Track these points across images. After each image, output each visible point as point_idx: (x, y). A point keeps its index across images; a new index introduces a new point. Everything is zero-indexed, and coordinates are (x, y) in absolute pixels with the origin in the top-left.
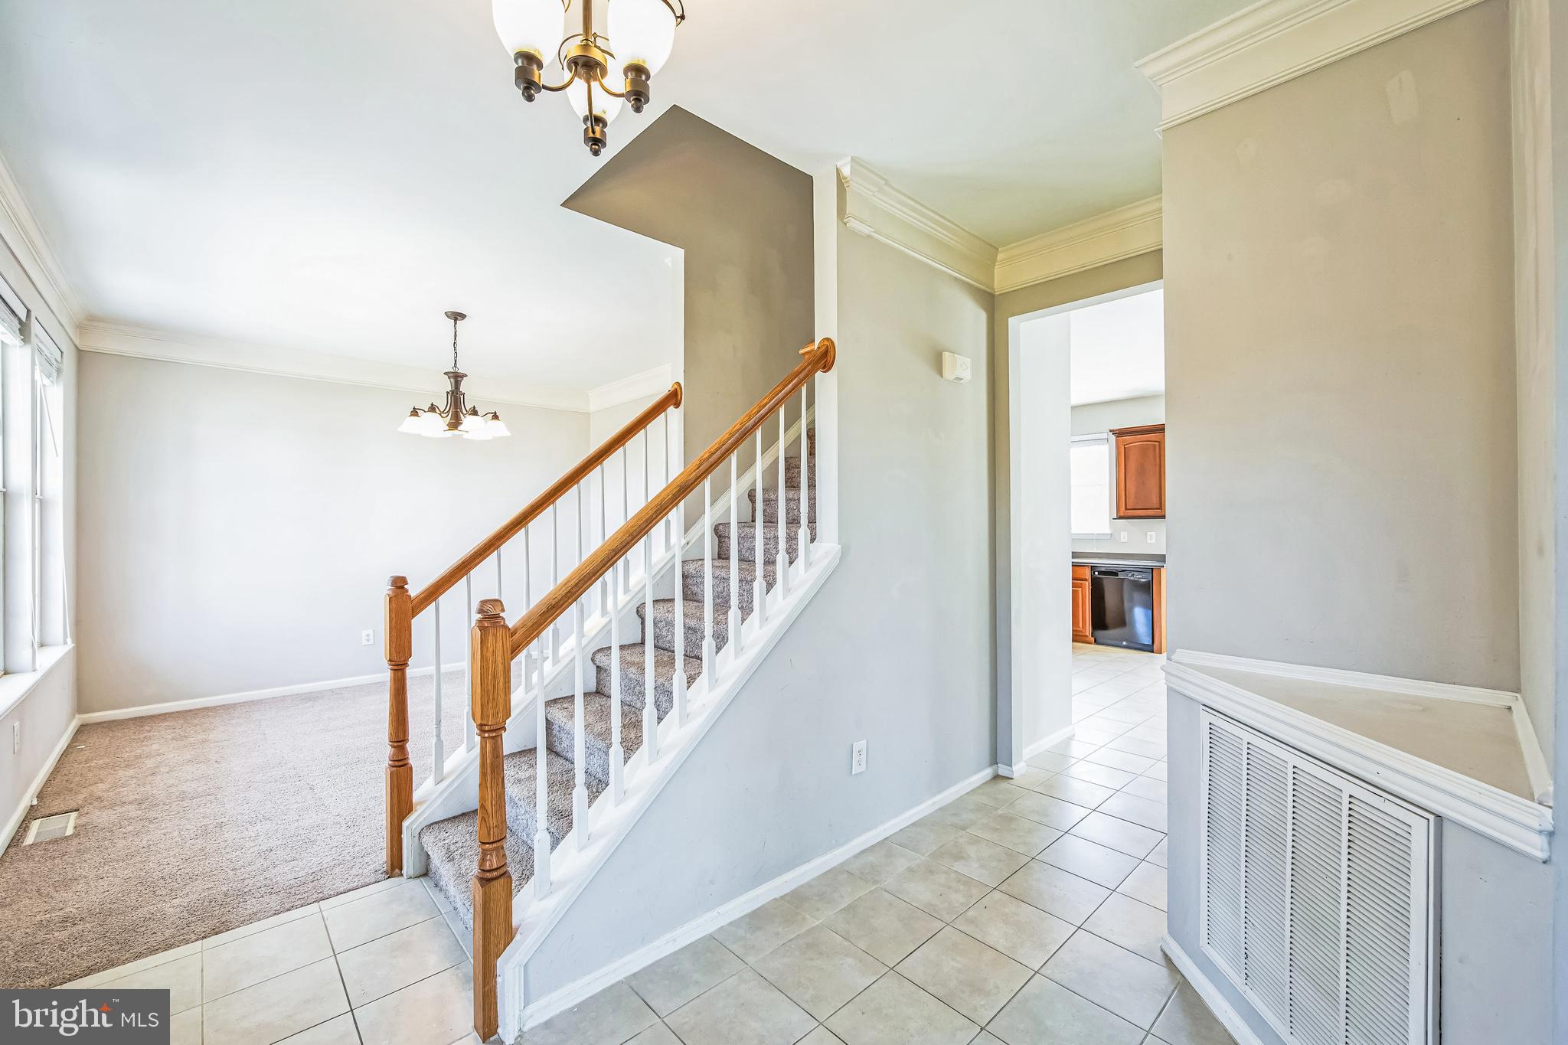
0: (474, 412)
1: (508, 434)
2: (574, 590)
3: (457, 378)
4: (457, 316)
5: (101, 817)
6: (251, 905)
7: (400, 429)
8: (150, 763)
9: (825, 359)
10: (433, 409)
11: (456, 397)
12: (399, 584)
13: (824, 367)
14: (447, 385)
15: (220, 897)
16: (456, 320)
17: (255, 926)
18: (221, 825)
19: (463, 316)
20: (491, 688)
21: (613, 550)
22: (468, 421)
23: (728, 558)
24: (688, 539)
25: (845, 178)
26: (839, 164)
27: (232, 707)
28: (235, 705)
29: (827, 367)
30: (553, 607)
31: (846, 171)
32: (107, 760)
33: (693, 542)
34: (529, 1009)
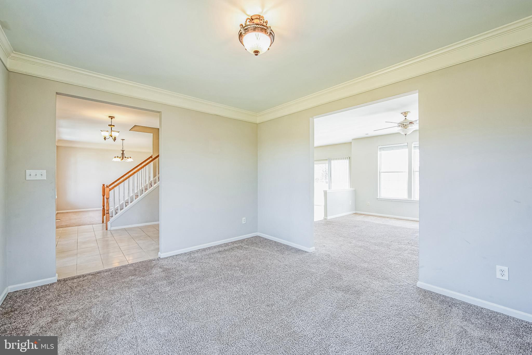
0: (125, 157)
3: (123, 151)
4: (123, 139)
7: (113, 160)
10: (118, 157)
11: (123, 154)
14: (121, 152)
32: (62, 216)
34: (111, 228)
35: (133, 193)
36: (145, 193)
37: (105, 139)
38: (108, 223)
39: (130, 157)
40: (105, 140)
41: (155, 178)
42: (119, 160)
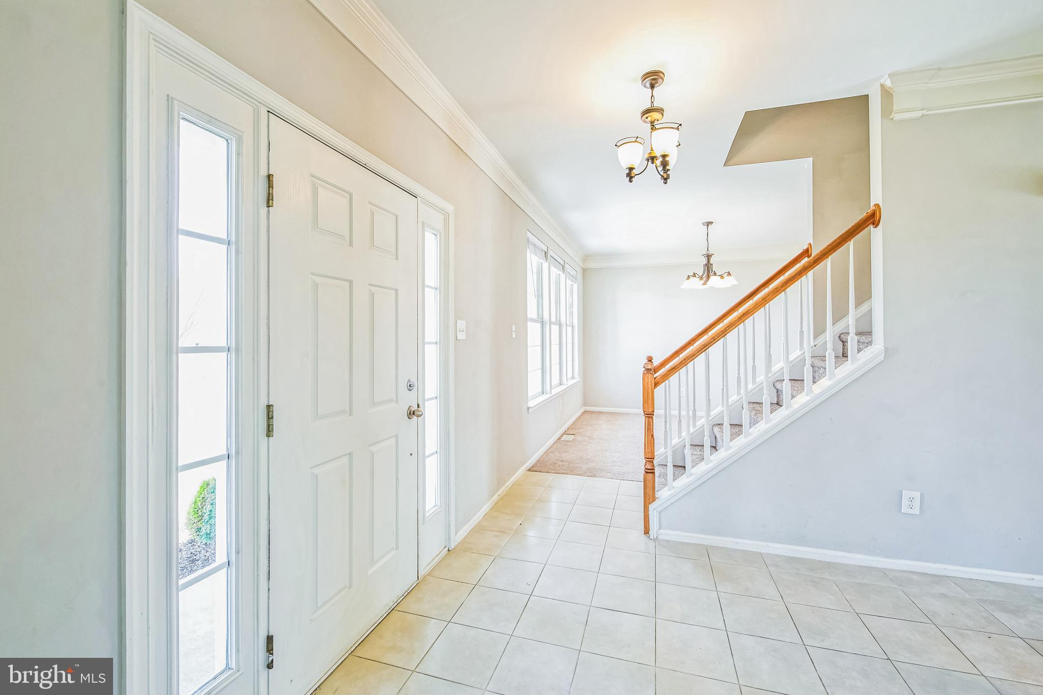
0: (715, 274)
1: (737, 283)
2: (684, 362)
3: (709, 257)
4: (709, 224)
5: (579, 438)
6: (603, 474)
7: (682, 287)
8: (597, 426)
9: (872, 219)
10: (694, 275)
11: (708, 267)
12: (650, 360)
13: (873, 224)
14: (704, 261)
15: (597, 469)
16: (708, 225)
17: (603, 479)
18: (606, 450)
19: (711, 223)
20: (646, 398)
21: (703, 345)
22: (713, 278)
23: (847, 357)
24: (816, 343)
25: (889, 88)
26: (882, 81)
27: (627, 414)
28: (629, 414)
29: (876, 224)
30: (673, 368)
31: (888, 83)
32: (586, 423)
33: (820, 344)
34: (661, 531)
35: (739, 393)
36: (772, 420)
37: (630, 177)
38: (652, 507)
39: (729, 274)
40: (631, 181)
41: (820, 340)
42: (696, 283)
